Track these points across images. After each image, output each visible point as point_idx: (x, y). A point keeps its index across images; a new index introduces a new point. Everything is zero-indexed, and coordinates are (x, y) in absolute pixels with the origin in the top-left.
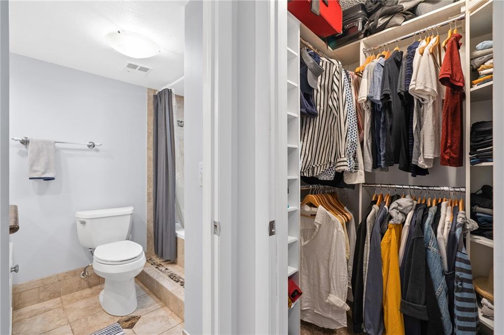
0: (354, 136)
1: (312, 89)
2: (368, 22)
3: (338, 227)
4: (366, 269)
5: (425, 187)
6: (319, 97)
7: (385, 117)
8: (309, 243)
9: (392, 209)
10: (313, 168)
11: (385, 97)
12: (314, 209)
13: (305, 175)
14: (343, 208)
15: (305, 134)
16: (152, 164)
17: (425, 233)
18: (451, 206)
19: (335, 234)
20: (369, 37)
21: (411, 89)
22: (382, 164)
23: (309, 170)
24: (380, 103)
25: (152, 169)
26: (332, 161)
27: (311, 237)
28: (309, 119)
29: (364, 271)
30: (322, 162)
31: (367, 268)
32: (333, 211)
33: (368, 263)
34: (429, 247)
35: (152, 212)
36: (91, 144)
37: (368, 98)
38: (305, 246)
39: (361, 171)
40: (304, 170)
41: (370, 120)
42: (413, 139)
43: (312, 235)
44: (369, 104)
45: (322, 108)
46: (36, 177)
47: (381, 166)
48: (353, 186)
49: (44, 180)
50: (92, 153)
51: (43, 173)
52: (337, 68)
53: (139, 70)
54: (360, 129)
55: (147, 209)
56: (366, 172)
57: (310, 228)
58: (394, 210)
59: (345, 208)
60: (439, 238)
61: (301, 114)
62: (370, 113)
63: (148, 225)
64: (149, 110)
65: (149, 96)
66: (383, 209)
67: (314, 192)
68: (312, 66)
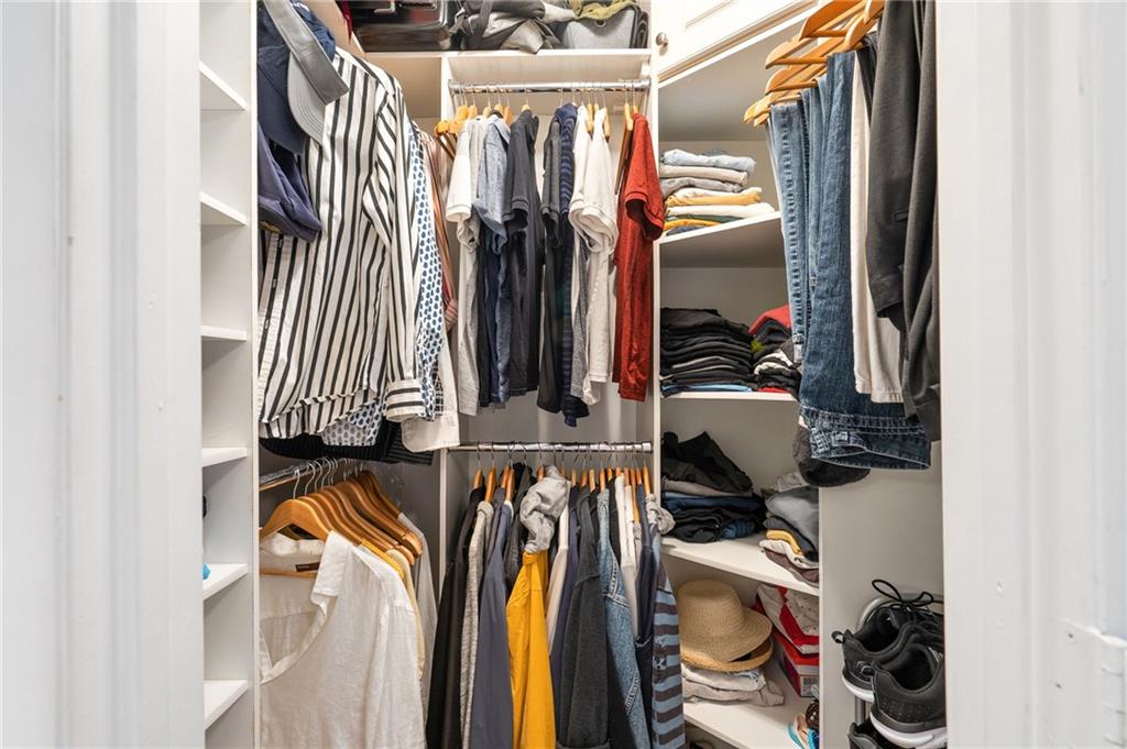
0: (435, 315)
1: (302, 138)
2: (463, 10)
3: (394, 596)
4: (468, 685)
5: (583, 444)
6: (328, 174)
7: (508, 272)
8: (291, 668)
9: (531, 514)
10: (306, 409)
11: (516, 218)
12: (307, 546)
13: (276, 434)
14: (396, 516)
15: (273, 291)
17: (602, 562)
18: (630, 484)
19: (384, 621)
20: (464, 54)
21: (573, 212)
22: (501, 394)
23: (289, 415)
24: (502, 233)
26: (374, 387)
27: (296, 646)
28: (288, 241)
29: (462, 693)
30: (338, 390)
31: (471, 686)
32: (370, 538)
33: (473, 671)
34: (609, 595)
37: (473, 209)
38: (276, 680)
39: (450, 415)
40: (270, 418)
41: (474, 275)
42: (572, 335)
43: (302, 635)
44: (475, 228)
45: (337, 212)
47: (498, 398)
48: (429, 458)
52: (390, 98)
54: (449, 295)
56: (463, 418)
57: (293, 611)
58: (535, 513)
59: (402, 516)
60: (626, 568)
61: (260, 220)
62: (474, 255)
66: (504, 510)
67: (304, 488)
68: (307, 55)
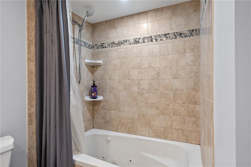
35: (34, 136)
55: (29, 134)
64: (29, 12)
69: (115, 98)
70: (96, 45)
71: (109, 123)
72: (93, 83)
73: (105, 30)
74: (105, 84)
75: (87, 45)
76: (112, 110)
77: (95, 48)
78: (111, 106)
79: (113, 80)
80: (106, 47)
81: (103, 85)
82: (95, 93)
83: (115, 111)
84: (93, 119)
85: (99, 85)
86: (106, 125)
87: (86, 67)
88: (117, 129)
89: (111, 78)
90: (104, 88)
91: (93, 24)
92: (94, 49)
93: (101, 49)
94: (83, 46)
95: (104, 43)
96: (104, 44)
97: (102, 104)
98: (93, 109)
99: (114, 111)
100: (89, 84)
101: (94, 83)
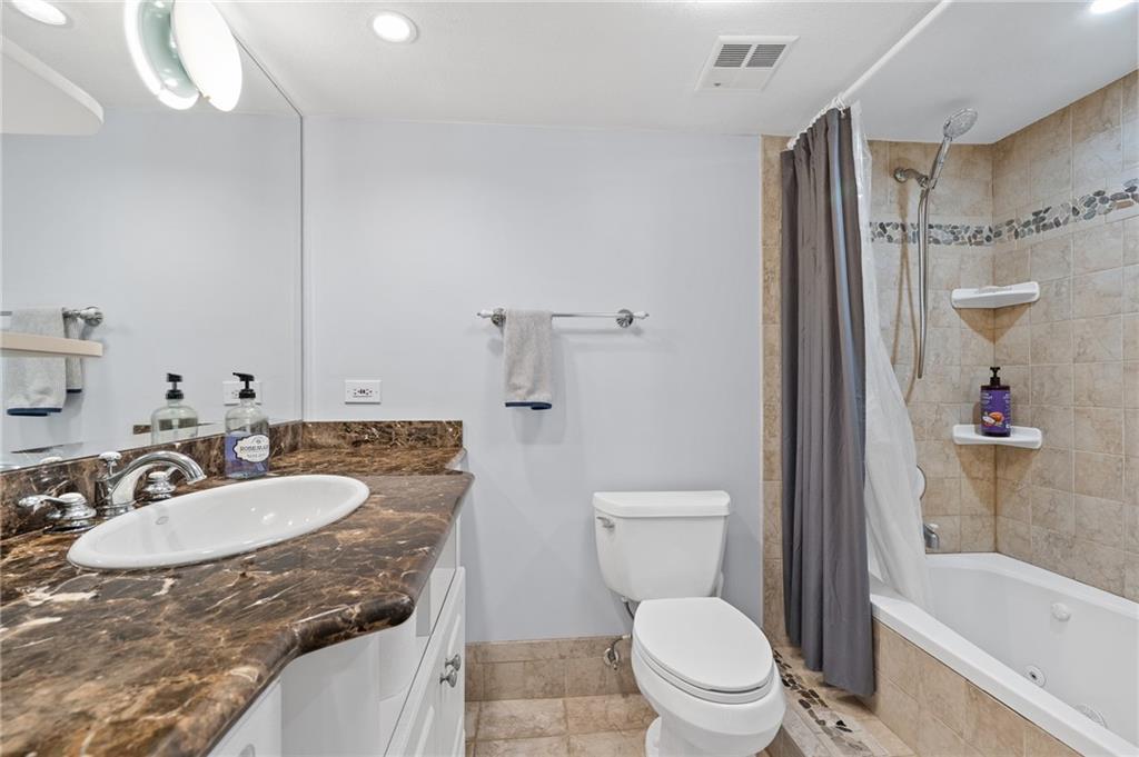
16: (778, 367)
25: (777, 380)
35: (778, 512)
36: (624, 315)
46: (518, 401)
49: (534, 408)
50: (627, 338)
51: (531, 392)
53: (749, 65)
55: (765, 502)
63: (767, 551)
64: (767, 202)
65: (766, 161)
69: (1108, 443)
70: (1012, 221)
71: (1071, 547)
72: (992, 375)
73: (1052, 152)
74: (1052, 377)
75: (966, 232)
76: (1090, 494)
77: (1005, 235)
78: (1081, 474)
79: (1094, 360)
80: (1057, 224)
81: (1042, 385)
82: (998, 414)
83: (1104, 500)
84: (996, 515)
85: (1026, 385)
86: (1057, 552)
87: (957, 315)
88: (1118, 584)
89: (1084, 352)
90: (1046, 395)
91: (997, 143)
92: (1002, 241)
93: (1035, 234)
94: (944, 242)
95: (1046, 207)
96: (1046, 211)
97: (1036, 463)
98: (996, 478)
99: (1102, 497)
100: (972, 379)
101: (995, 375)
